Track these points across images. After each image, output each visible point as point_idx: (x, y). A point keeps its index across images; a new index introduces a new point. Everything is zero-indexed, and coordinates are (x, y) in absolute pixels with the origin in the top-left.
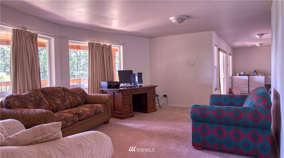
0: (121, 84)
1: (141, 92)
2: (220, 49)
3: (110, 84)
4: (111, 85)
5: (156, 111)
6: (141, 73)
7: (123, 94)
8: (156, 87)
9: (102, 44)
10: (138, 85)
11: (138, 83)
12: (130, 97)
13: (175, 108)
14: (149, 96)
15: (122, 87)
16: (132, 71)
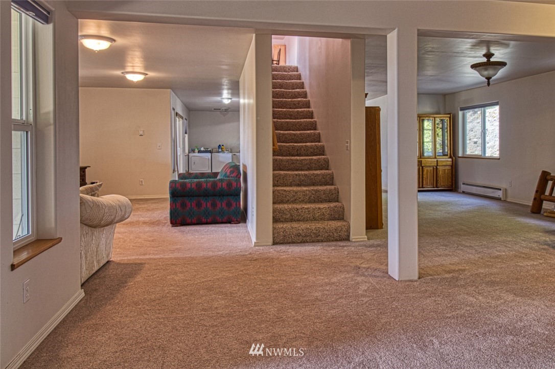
2: (177, 114)
8: (86, 168)
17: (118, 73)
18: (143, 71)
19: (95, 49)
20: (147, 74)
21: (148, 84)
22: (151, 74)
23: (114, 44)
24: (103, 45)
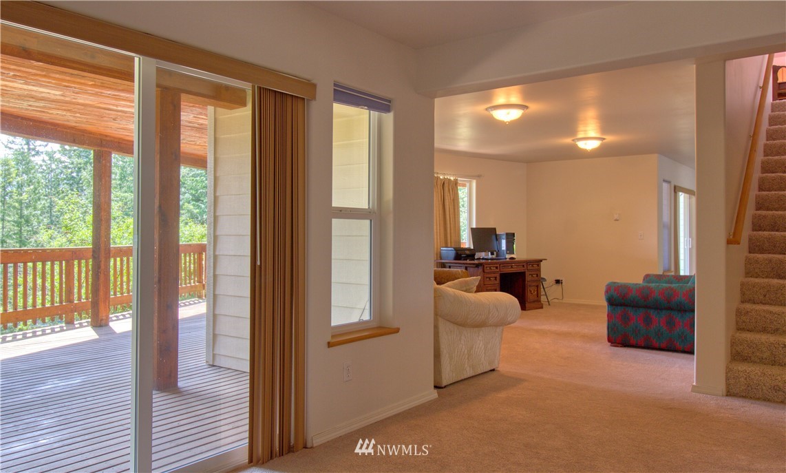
0: (477, 254)
1: (515, 269)
2: (677, 188)
3: (459, 252)
4: (461, 255)
5: (542, 308)
6: (513, 235)
7: (486, 271)
8: (541, 261)
9: (441, 177)
10: (508, 256)
11: (507, 253)
12: (496, 278)
13: (579, 305)
14: (528, 278)
15: (479, 259)
16: (495, 229)
17: (568, 141)
18: (598, 135)
19: (506, 120)
20: (604, 139)
21: (605, 152)
22: (609, 138)
23: (528, 111)
24: (514, 115)
